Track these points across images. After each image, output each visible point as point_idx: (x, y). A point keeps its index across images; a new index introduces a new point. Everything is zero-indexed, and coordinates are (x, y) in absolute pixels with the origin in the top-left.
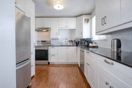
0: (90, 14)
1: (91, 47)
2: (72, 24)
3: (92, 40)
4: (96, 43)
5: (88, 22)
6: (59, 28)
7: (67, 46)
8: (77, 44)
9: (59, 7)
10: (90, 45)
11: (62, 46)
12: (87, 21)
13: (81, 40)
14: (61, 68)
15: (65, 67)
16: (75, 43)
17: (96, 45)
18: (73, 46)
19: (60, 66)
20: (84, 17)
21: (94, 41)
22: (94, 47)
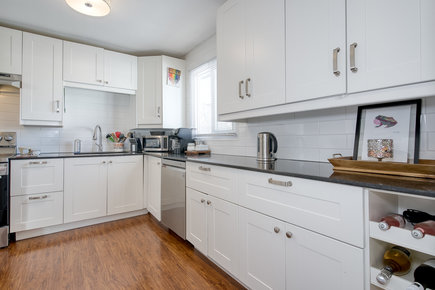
0: (181, 56)
1: (192, 154)
2: (123, 76)
3: (193, 132)
4: (203, 143)
5: (177, 78)
6: (65, 84)
7: (101, 154)
8: (140, 146)
9: (88, 5)
10: (191, 148)
11: (78, 155)
12: (176, 75)
13: (152, 133)
14: (85, 242)
15: (101, 234)
16: (132, 142)
17: (207, 149)
18: (124, 153)
19: (81, 237)
20: (167, 63)
21: (198, 136)
22: (201, 154)
